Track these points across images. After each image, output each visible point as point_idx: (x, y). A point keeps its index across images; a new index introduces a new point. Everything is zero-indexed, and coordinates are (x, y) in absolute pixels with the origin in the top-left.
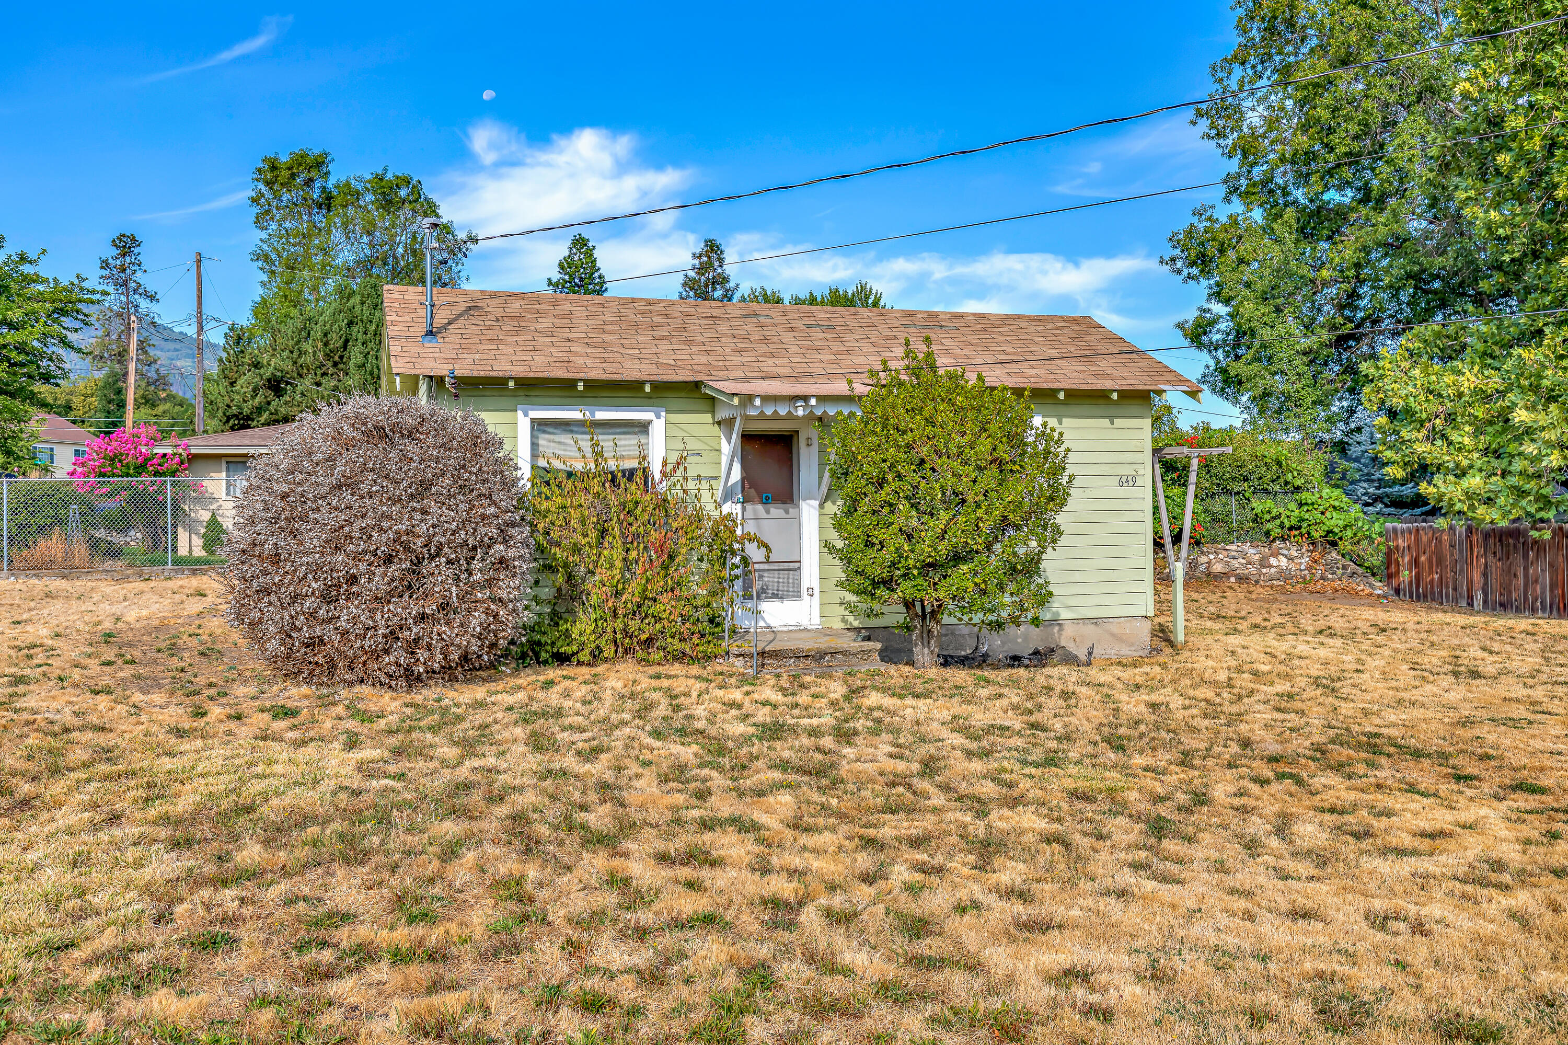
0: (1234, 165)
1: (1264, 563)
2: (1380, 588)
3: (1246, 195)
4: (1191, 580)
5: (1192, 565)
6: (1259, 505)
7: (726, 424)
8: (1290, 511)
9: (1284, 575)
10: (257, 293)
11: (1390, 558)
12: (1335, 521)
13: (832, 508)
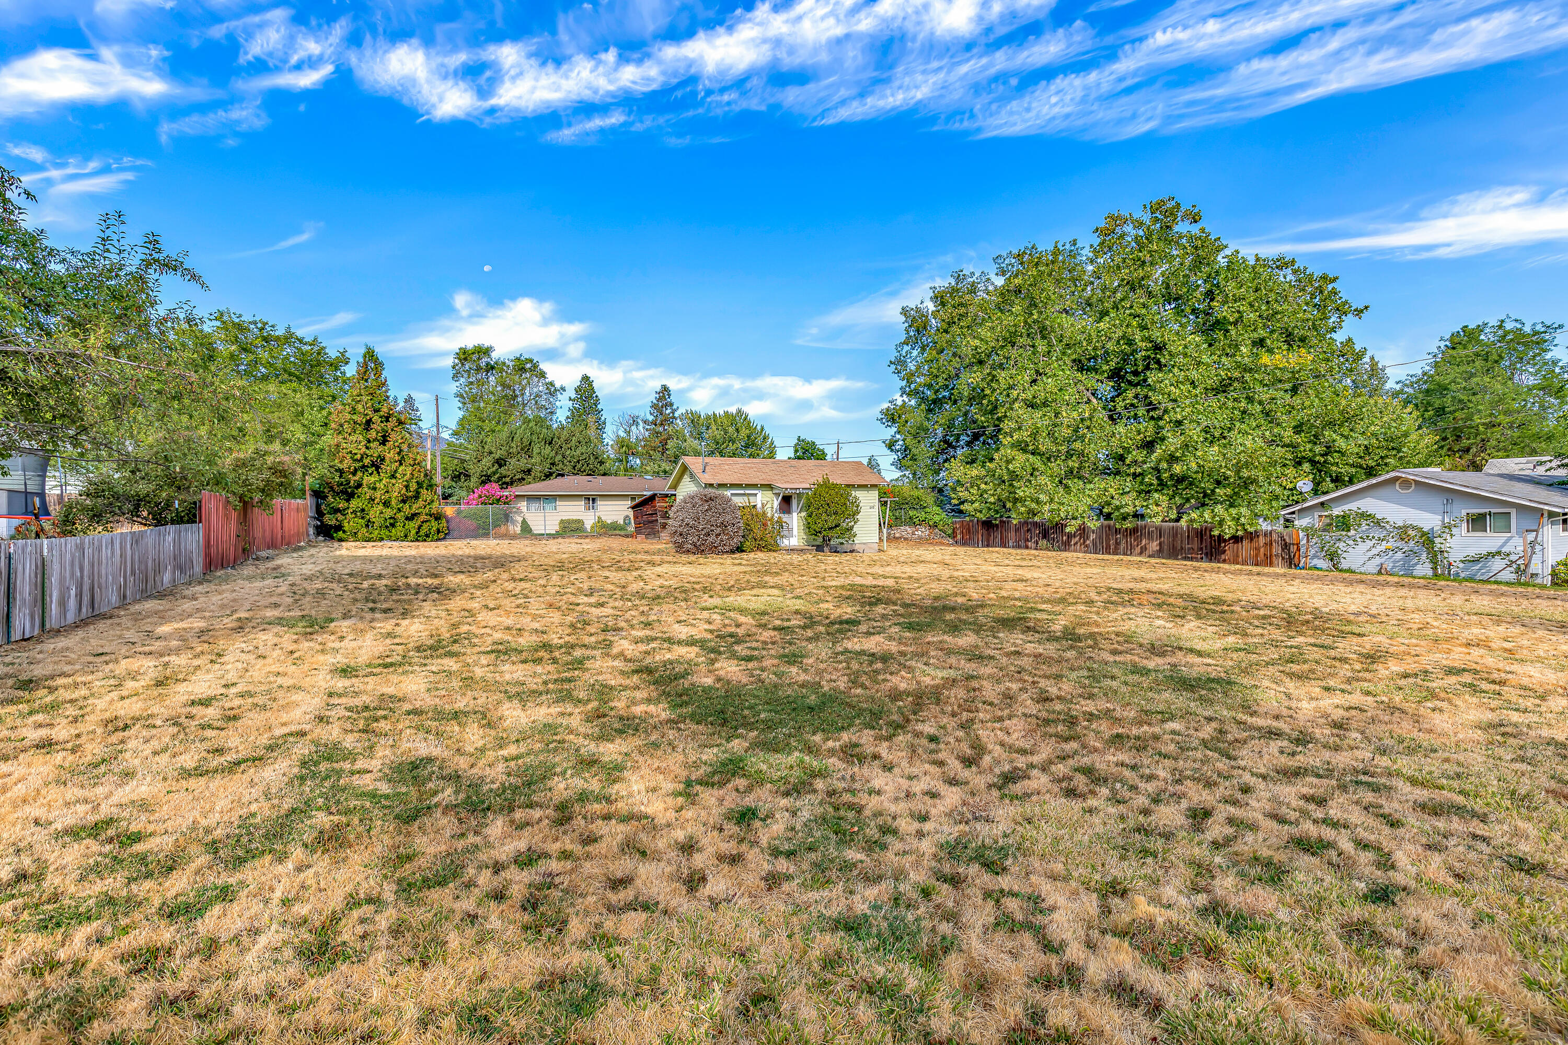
0: (904, 383)
1: (913, 534)
2: (951, 541)
3: (908, 395)
4: (888, 539)
5: (889, 534)
6: (911, 513)
7: (777, 495)
8: (922, 515)
9: (920, 538)
10: (460, 414)
11: (954, 531)
12: (937, 518)
13: (803, 514)
